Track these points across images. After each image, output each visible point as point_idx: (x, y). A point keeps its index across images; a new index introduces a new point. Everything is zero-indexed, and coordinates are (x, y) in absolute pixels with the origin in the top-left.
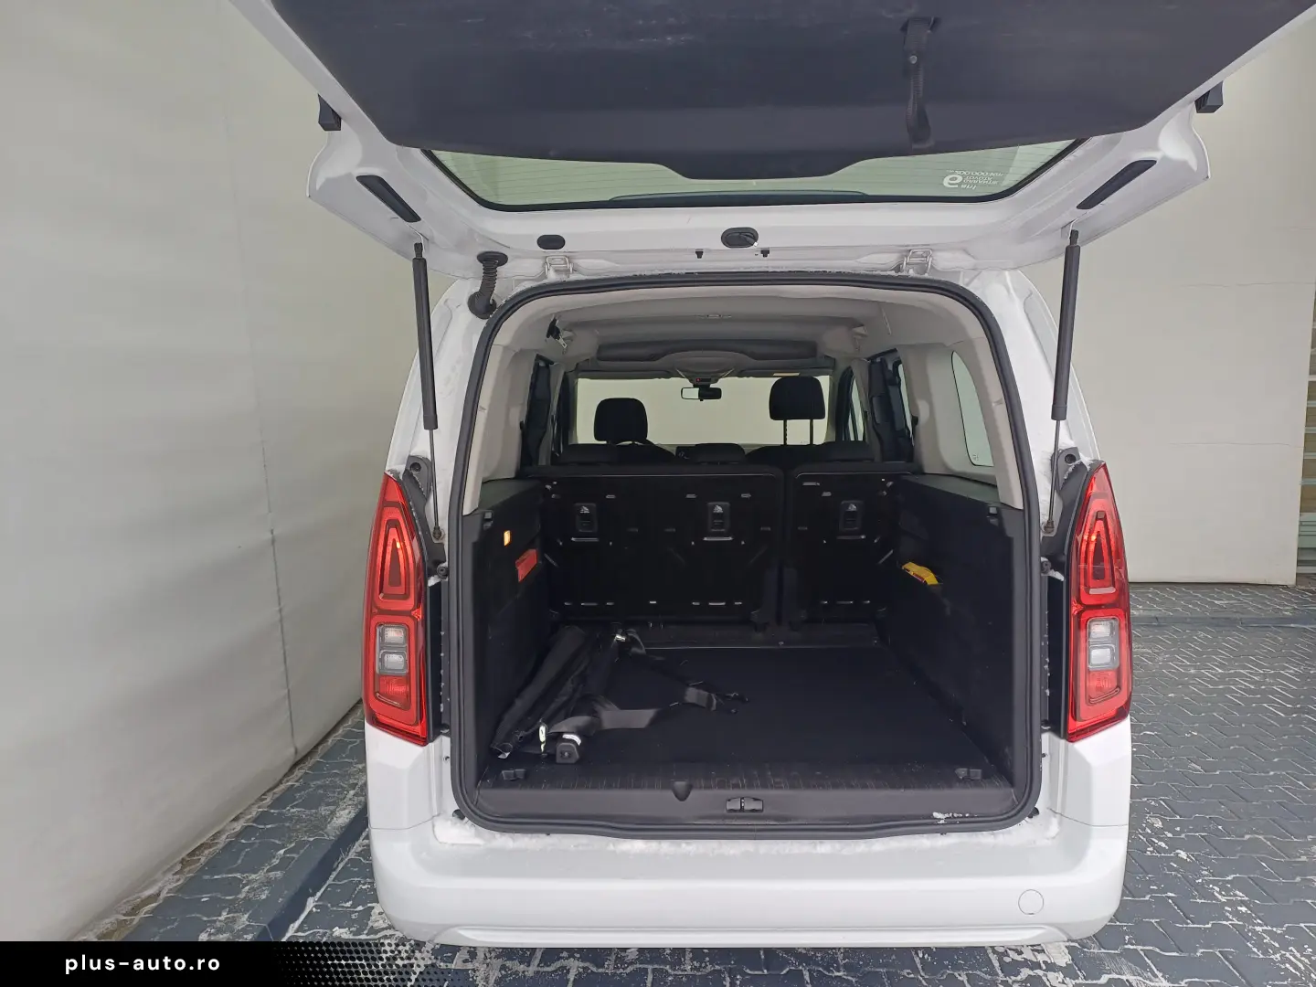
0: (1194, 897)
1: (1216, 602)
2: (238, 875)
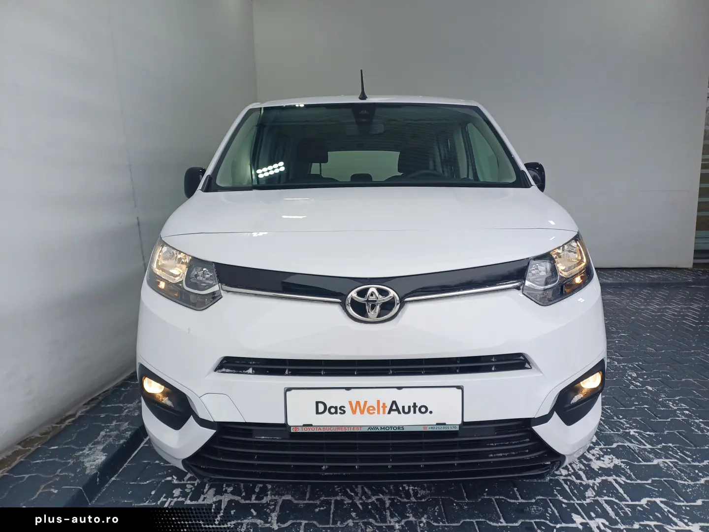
0: (659, 407)
1: (651, 276)
2: (121, 405)
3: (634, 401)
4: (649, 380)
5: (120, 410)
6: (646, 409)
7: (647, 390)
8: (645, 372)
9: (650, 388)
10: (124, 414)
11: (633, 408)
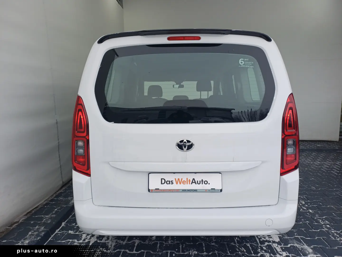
0: (314, 223)
1: (318, 145)
2: (43, 216)
3: (302, 219)
4: (311, 206)
5: (42, 219)
6: (307, 224)
7: (309, 212)
8: (309, 201)
9: (311, 211)
10: (43, 222)
11: (301, 223)
